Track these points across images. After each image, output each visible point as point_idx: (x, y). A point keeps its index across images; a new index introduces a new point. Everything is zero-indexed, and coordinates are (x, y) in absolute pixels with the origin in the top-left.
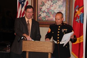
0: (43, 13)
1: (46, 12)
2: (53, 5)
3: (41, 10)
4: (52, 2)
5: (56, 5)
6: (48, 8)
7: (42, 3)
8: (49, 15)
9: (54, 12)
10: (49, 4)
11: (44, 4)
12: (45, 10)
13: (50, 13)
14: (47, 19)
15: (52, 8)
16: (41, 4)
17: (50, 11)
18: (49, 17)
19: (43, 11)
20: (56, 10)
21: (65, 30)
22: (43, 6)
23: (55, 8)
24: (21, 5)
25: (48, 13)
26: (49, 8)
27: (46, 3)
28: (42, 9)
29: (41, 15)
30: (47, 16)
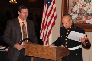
0: (75, 14)
2: (86, 4)
3: (72, 11)
5: (90, 4)
6: (80, 8)
7: (73, 3)
8: (81, 17)
9: (87, 13)
10: (82, 3)
12: (76, 11)
13: (82, 14)
14: (78, 22)
15: (85, 9)
16: (73, 4)
17: (83, 12)
18: (81, 19)
19: (74, 12)
20: (89, 10)
22: (74, 6)
23: (89, 9)
25: (80, 15)
27: (78, 2)
28: (73, 9)
29: (72, 16)
30: (79, 18)
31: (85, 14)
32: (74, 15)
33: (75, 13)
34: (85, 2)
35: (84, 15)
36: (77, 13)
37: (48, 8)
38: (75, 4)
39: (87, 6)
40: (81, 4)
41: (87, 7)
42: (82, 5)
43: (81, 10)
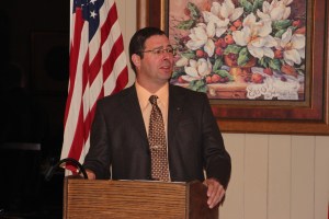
0: (196, 59)
1: (210, 54)
2: (242, 18)
3: (184, 49)
4: (237, 5)
5: (258, 19)
6: (219, 35)
7: (188, 12)
8: (223, 72)
9: (249, 55)
10: (224, 14)
11: (199, 16)
12: (202, 48)
13: (229, 61)
14: (212, 93)
15: (239, 37)
16: (186, 18)
17: (230, 50)
18: (225, 80)
19: (195, 52)
20: (257, 44)
22: (194, 25)
23: (253, 38)
24: (86, 24)
25: (217, 63)
26: (223, 36)
27: (208, 10)
28: (188, 39)
29: (187, 70)
30: (215, 77)
31: (242, 58)
32: (192, 63)
33: (199, 54)
35: (235, 65)
36: (205, 56)
38: (196, 18)
39: (249, 25)
40: (223, 19)
41: (247, 31)
42: (227, 21)
43: (221, 41)
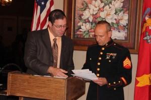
0: (86, 23)
1: (91, 21)
2: (104, 7)
3: (81, 19)
4: (102, 2)
5: (110, 8)
6: (94, 14)
7: (83, 5)
10: (96, 5)
11: (87, 6)
12: (88, 19)
14: (91, 36)
15: (102, 15)
16: (82, 7)
17: (99, 19)
19: (85, 20)
20: (109, 17)
21: (111, 55)
22: (85, 10)
23: (108, 15)
25: (94, 24)
26: (96, 14)
27: (91, 4)
28: (82, 15)
29: (82, 27)
30: (92, 30)
32: (84, 24)
33: (87, 21)
34: (103, 5)
36: (89, 22)
37: (41, 13)
38: (86, 7)
39: (106, 10)
40: (96, 7)
41: (105, 12)
42: (98, 8)
43: (95, 16)
